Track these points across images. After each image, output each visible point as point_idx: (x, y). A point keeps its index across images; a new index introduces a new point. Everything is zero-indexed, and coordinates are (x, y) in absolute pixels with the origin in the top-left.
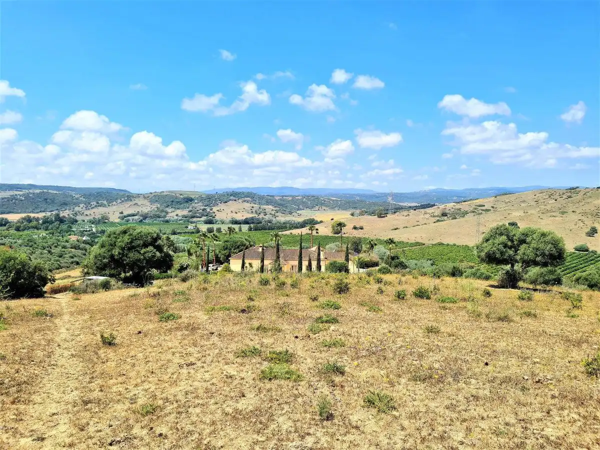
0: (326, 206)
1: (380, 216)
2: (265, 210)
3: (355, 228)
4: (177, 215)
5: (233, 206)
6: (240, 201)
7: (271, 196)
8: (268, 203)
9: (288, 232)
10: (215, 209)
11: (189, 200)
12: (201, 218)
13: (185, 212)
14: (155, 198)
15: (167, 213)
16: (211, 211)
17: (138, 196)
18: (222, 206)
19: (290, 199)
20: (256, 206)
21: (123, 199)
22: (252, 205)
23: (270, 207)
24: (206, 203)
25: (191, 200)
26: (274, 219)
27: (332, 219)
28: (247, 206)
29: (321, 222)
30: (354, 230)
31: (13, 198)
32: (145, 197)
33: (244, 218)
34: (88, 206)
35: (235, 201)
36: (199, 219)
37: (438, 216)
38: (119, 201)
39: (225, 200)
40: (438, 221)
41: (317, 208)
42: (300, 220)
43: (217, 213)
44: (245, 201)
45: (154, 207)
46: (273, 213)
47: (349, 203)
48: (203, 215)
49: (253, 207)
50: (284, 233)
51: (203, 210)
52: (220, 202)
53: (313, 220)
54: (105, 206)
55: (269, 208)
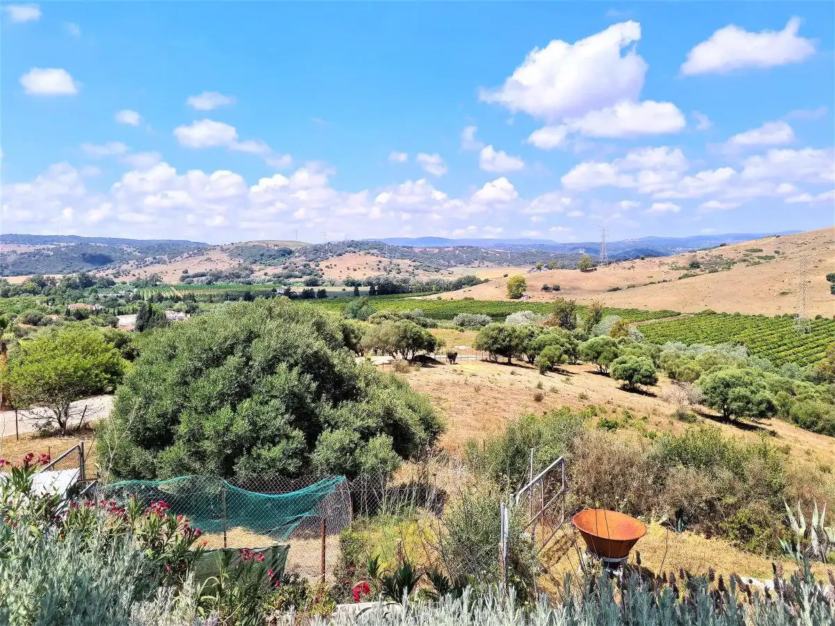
0: (491, 261)
1: (584, 270)
2: (398, 265)
3: (546, 289)
4: (266, 274)
5: (350, 260)
6: (361, 253)
7: (408, 248)
8: (403, 256)
9: (434, 297)
10: (323, 265)
11: (287, 253)
12: (301, 277)
13: (279, 270)
14: (236, 251)
15: (252, 272)
16: (317, 268)
17: (214, 248)
18: (333, 260)
19: (436, 251)
20: (386, 261)
21: (191, 253)
22: (380, 258)
23: (408, 262)
24: (311, 256)
25: (290, 252)
26: (412, 279)
27: (506, 276)
28: (372, 260)
29: (487, 281)
30: (544, 292)
31: (38, 253)
32: (223, 250)
33: (365, 277)
34: (141, 263)
35: (355, 252)
36: (298, 279)
37: (684, 268)
38: (186, 255)
39: (339, 252)
40: (686, 276)
41: (477, 263)
42: (453, 279)
43: (325, 270)
44: (369, 253)
45: (235, 263)
46: (410, 269)
48: (304, 274)
49: (380, 262)
50: (428, 297)
51: (305, 266)
52: (331, 254)
53: (474, 278)
54: (164, 263)
55: (405, 264)
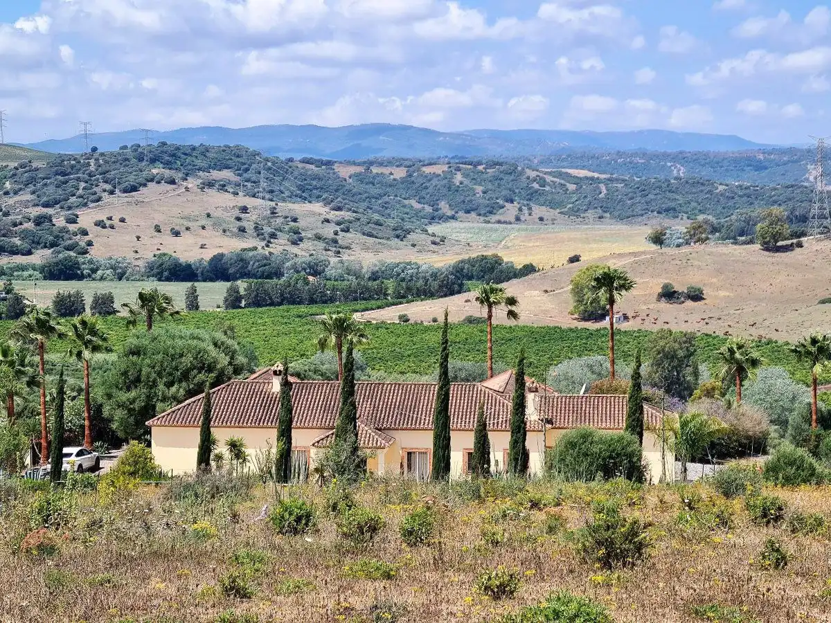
0: (552, 205)
1: (772, 246)
2: (295, 220)
3: (669, 295)
6: (192, 183)
7: (320, 163)
8: (306, 192)
9: (390, 314)
10: (87, 218)
12: (29, 253)
16: (72, 227)
18: (115, 205)
19: (400, 173)
20: (260, 207)
22: (243, 200)
23: (318, 207)
26: (333, 260)
27: (574, 259)
28: (222, 203)
29: (529, 269)
30: (663, 303)
33: (208, 255)
35: (172, 182)
36: (19, 260)
39: (131, 179)
41: (511, 210)
42: (441, 261)
43: (94, 232)
44: (210, 185)
46: (328, 231)
47: (643, 189)
48: (37, 243)
49: (244, 209)
51: (39, 221)
52: (108, 187)
53: (497, 261)
55: (312, 212)
